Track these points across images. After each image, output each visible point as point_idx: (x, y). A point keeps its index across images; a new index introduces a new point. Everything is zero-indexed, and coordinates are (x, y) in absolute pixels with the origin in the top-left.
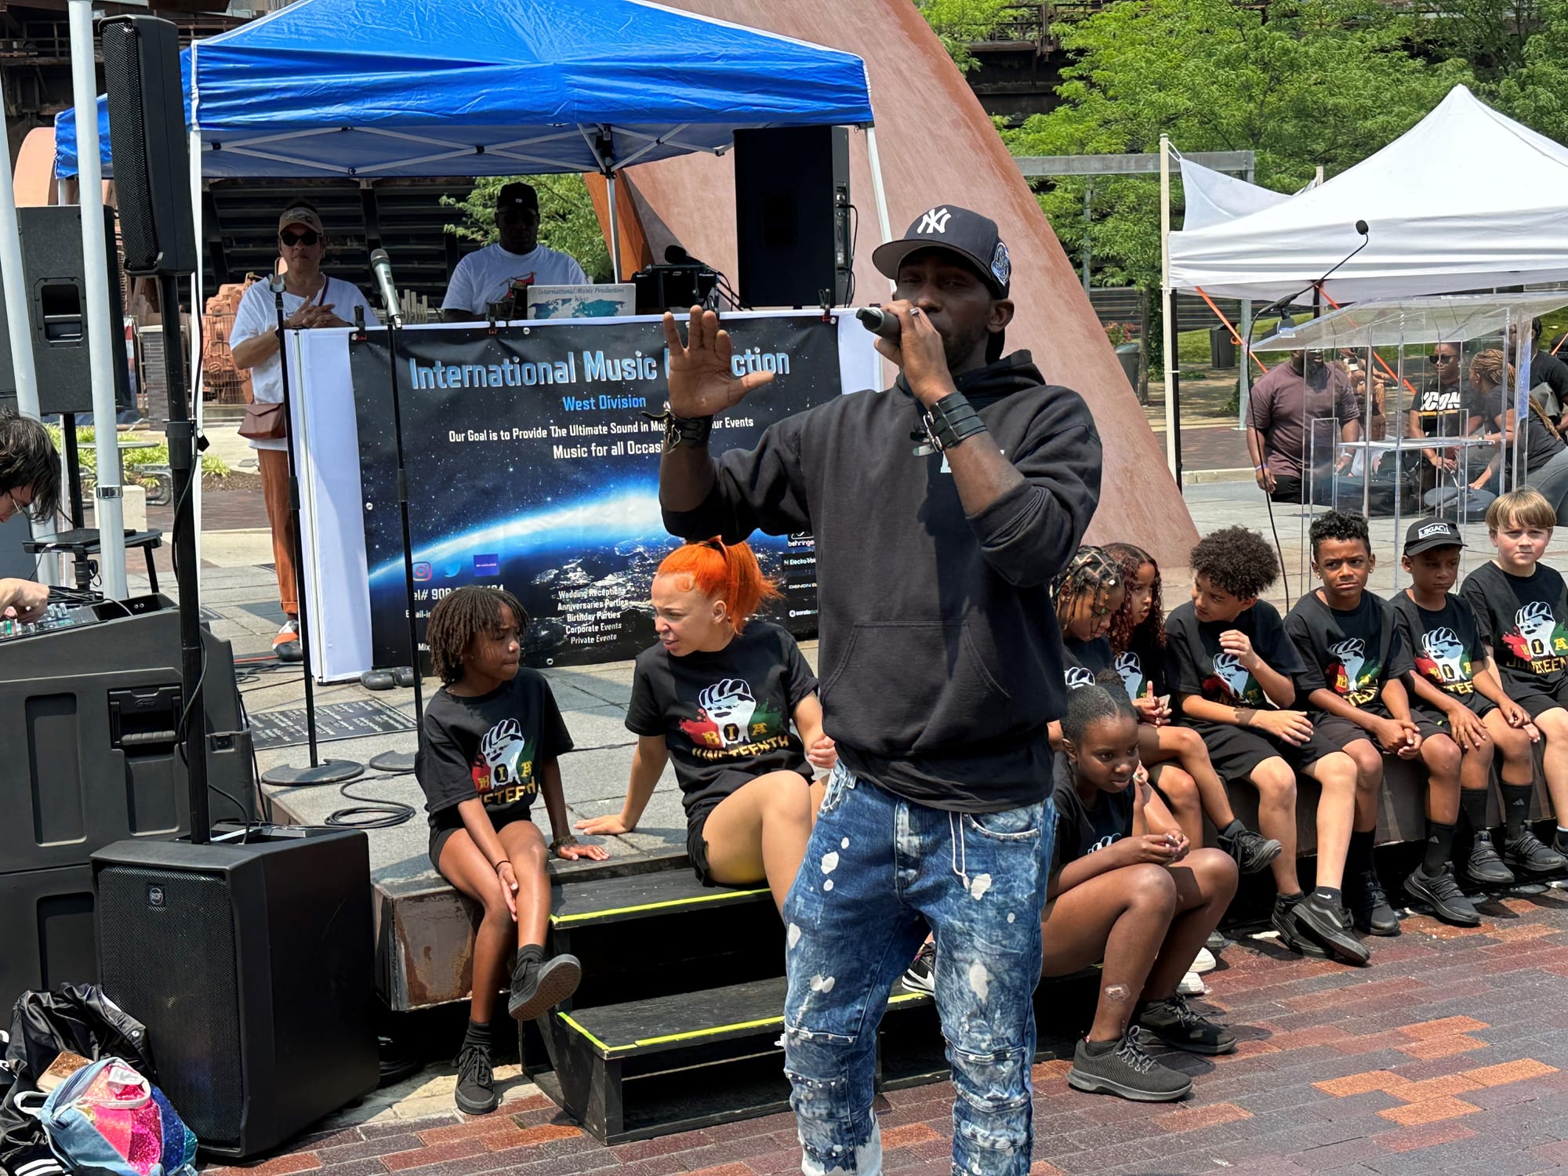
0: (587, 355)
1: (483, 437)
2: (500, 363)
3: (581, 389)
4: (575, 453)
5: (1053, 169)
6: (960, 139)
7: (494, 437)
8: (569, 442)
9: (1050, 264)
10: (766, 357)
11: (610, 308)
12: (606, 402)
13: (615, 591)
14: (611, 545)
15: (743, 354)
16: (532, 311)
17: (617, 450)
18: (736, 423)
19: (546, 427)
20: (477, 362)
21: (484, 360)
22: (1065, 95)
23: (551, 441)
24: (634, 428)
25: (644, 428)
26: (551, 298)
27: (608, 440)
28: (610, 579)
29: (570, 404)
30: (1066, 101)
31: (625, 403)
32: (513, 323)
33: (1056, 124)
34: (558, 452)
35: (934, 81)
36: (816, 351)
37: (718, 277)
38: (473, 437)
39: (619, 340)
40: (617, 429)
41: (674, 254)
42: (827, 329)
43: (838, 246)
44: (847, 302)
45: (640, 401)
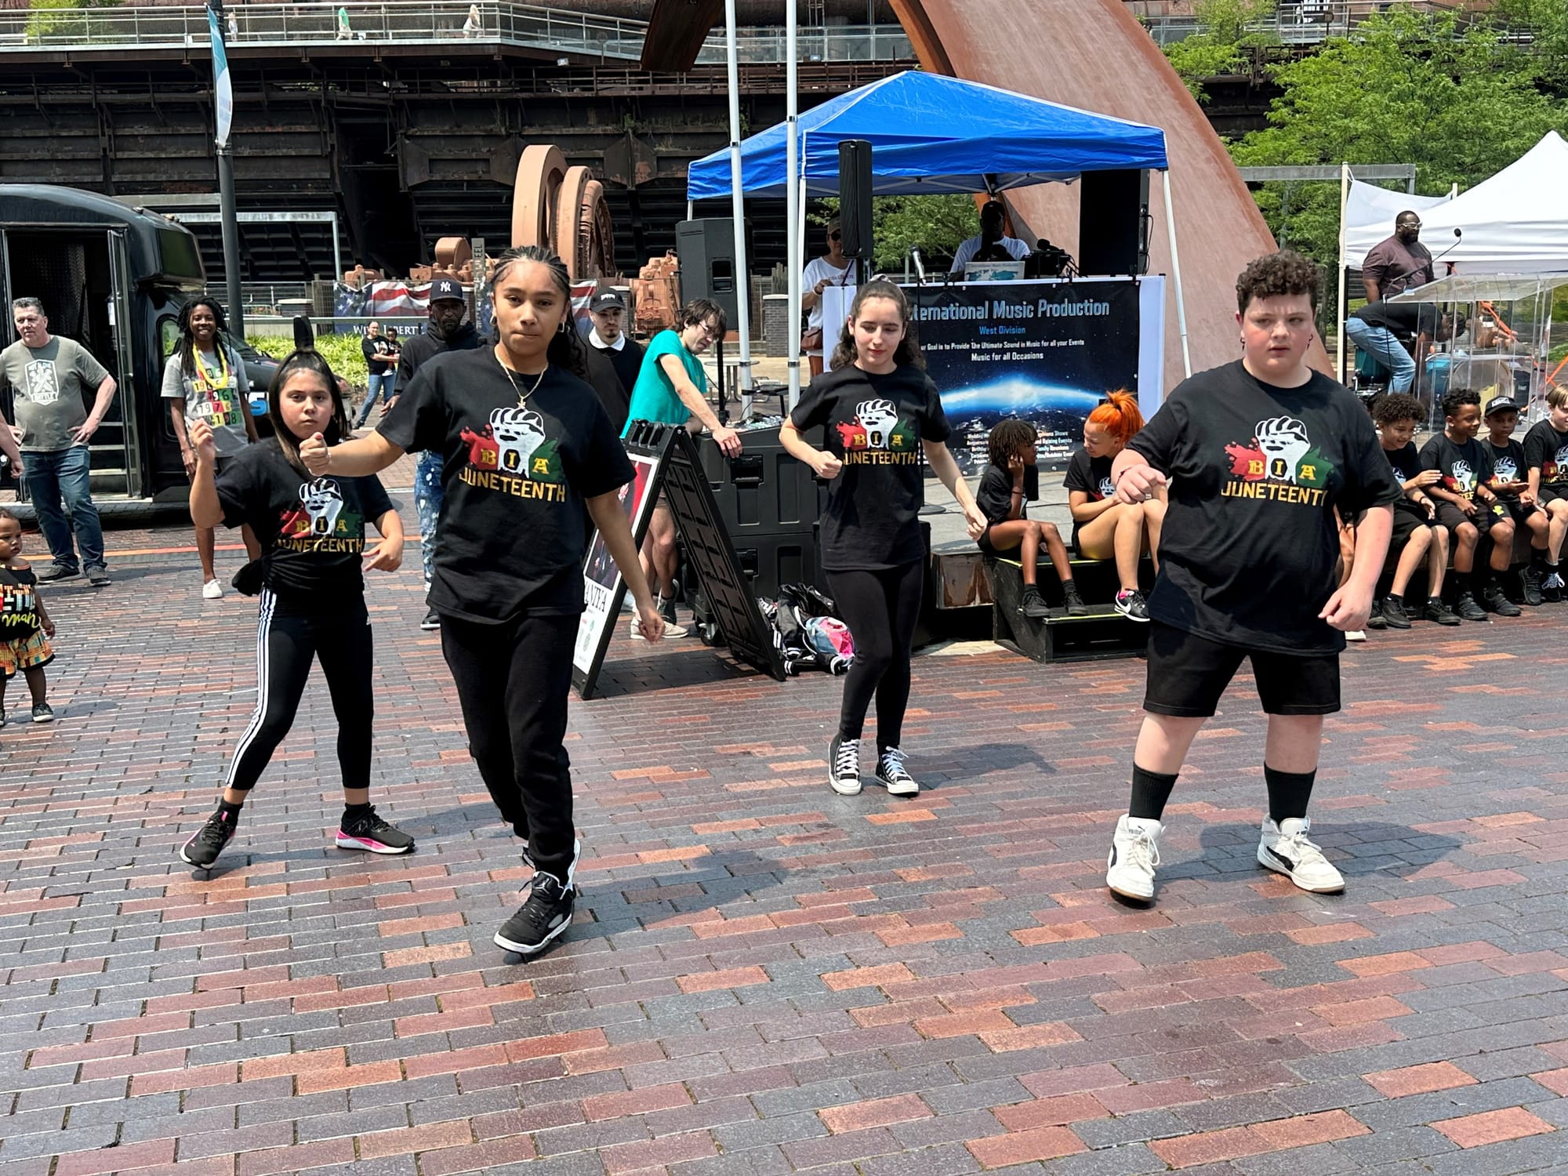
0: (996, 303)
1: (935, 348)
2: (948, 306)
3: (991, 322)
4: (986, 358)
5: (1262, 175)
6: (1210, 170)
7: (941, 347)
8: (980, 352)
10: (1096, 305)
11: (1010, 276)
12: (1003, 330)
15: (1083, 302)
16: (967, 277)
17: (1006, 357)
18: (1075, 343)
19: (969, 343)
20: (935, 305)
21: (938, 304)
22: (1273, 119)
23: (971, 351)
24: (1017, 345)
25: (1023, 345)
26: (977, 269)
27: (1003, 351)
29: (983, 330)
30: (1274, 124)
31: (1013, 331)
32: (957, 284)
33: (1264, 141)
34: (974, 357)
35: (1195, 133)
36: (1126, 301)
37: (1069, 258)
38: (930, 347)
39: (1015, 295)
40: (1007, 345)
41: (1044, 244)
42: (1134, 288)
43: (1141, 239)
44: (1144, 272)
45: (1022, 331)
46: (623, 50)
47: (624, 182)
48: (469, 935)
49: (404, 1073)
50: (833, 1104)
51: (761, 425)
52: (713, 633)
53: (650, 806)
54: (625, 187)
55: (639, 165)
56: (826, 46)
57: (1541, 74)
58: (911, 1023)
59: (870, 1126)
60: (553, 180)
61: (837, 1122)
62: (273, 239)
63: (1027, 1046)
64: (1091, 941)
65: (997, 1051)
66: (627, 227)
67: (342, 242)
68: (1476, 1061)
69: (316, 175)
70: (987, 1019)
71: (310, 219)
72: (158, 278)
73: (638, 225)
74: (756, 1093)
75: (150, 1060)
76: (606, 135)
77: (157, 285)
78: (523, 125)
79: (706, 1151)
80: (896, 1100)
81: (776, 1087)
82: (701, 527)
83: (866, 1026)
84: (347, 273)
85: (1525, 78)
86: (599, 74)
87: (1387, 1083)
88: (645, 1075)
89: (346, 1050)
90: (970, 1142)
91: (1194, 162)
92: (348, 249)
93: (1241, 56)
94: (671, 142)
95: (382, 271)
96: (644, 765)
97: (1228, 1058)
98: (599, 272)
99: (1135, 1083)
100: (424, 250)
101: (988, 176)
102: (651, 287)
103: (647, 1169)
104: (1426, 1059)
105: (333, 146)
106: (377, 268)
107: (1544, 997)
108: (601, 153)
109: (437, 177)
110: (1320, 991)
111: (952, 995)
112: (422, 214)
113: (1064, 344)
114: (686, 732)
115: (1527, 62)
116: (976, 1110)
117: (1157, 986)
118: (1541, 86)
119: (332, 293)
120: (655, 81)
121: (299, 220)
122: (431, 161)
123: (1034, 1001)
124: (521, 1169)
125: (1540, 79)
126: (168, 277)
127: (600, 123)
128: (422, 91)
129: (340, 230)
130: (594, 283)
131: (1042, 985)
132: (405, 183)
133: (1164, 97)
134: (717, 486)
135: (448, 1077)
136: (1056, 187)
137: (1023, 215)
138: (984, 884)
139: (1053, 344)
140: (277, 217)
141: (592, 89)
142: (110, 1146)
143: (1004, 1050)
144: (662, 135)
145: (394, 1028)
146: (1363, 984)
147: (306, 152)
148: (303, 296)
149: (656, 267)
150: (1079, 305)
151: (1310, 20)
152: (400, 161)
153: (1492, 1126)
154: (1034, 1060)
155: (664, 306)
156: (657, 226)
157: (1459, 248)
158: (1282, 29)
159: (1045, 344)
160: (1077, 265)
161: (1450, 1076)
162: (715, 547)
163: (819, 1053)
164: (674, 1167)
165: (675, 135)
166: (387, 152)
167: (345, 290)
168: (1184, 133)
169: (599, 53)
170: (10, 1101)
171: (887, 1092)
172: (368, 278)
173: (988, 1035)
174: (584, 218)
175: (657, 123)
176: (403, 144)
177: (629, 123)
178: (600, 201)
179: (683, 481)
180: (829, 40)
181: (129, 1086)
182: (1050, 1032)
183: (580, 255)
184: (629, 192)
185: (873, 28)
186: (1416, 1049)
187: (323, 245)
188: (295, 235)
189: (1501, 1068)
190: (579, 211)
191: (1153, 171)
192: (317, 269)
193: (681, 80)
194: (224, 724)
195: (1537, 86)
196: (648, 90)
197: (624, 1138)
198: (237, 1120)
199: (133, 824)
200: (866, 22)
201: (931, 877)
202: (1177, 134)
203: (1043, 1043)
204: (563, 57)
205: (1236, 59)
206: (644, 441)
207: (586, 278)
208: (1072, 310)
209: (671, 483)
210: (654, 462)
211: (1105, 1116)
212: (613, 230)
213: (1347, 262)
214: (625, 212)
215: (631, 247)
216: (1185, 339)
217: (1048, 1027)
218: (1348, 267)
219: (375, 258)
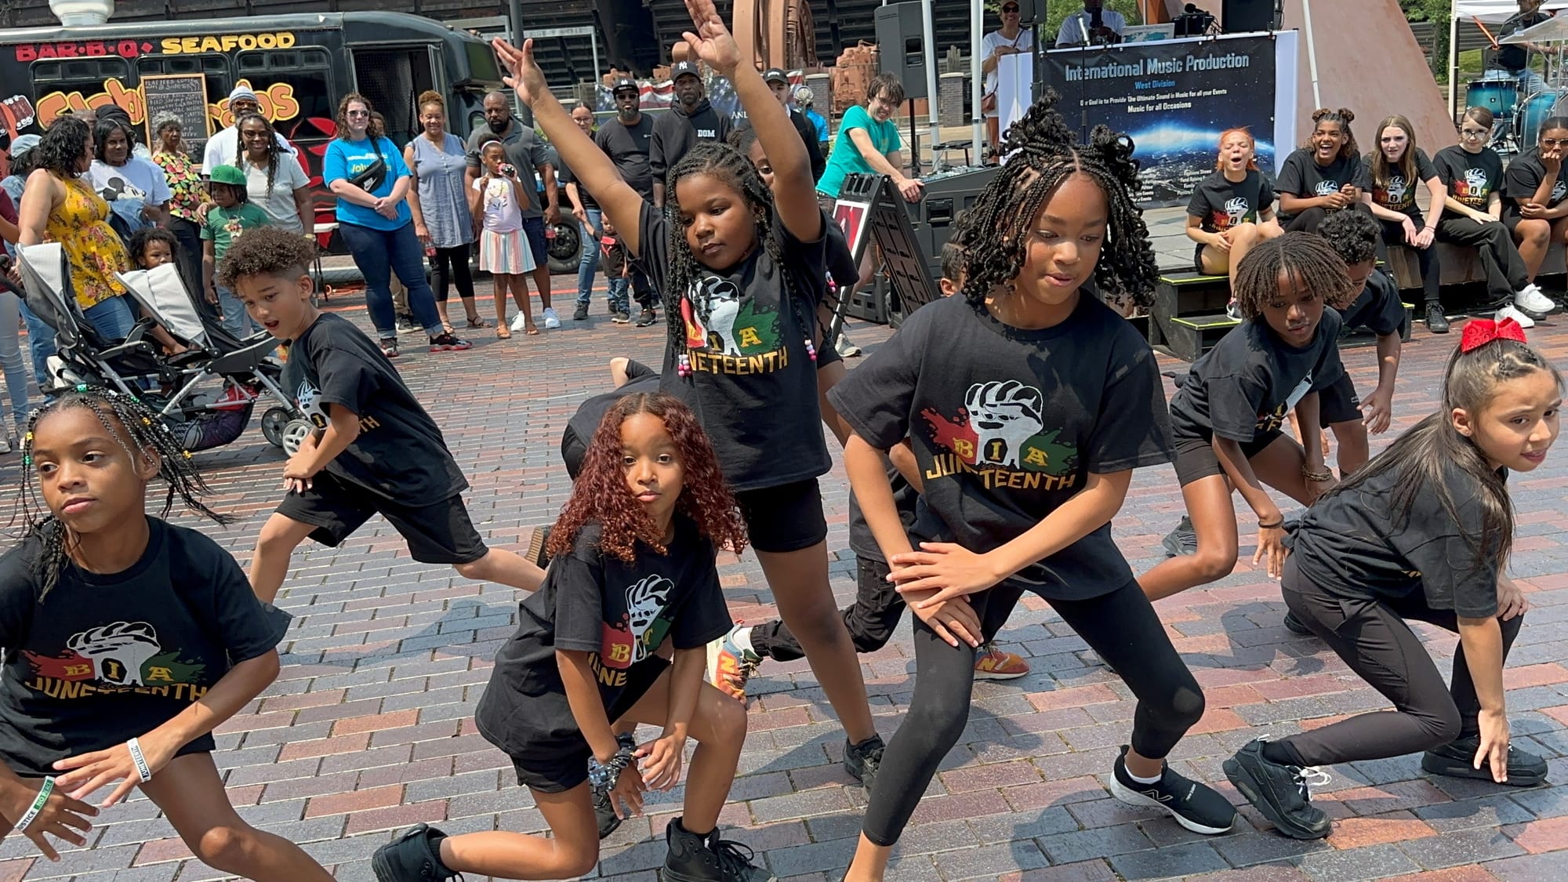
0: (1149, 61)
1: (1095, 103)
2: (1107, 66)
3: (1146, 78)
4: (1141, 109)
7: (1101, 102)
8: (1136, 104)
9: (1386, 5)
10: (1237, 58)
11: (1162, 36)
12: (1156, 84)
13: (1151, 176)
14: (1151, 153)
15: (1225, 56)
16: (1123, 39)
17: (1158, 108)
18: (1219, 92)
19: (1126, 97)
20: (1095, 67)
21: (1099, 65)
23: (1127, 104)
24: (1167, 97)
25: (1173, 96)
26: (1133, 32)
27: (1154, 103)
28: (1148, 170)
29: (1138, 85)
31: (1165, 84)
32: (1115, 46)
34: (1130, 109)
36: (1264, 54)
37: (1213, 18)
38: (1092, 103)
39: (1165, 52)
40: (1159, 97)
41: (1190, 8)
42: (1271, 41)
44: (1279, 28)
45: (1172, 83)
48: (743, 569)
51: (950, 174)
59: (1068, 706)
61: (1042, 703)
64: (1244, 574)
66: (826, 24)
67: (599, 50)
71: (574, 34)
72: (468, 82)
73: (834, 21)
77: (467, 88)
82: (904, 259)
84: (605, 76)
92: (604, 57)
98: (803, 63)
99: (1286, 678)
100: (663, 55)
102: (846, 73)
104: (1536, 661)
106: (627, 70)
112: (661, 24)
113: (1210, 93)
119: (594, 93)
121: (566, 34)
123: (1198, 618)
126: (475, 81)
129: (598, 41)
130: (800, 73)
131: (1204, 607)
134: (916, 226)
138: (1152, 532)
139: (1199, 94)
148: (572, 97)
149: (850, 56)
150: (1222, 59)
155: (858, 89)
156: (849, 21)
159: (1193, 94)
160: (1221, 24)
162: (915, 274)
167: (603, 90)
170: (424, 683)
171: (1079, 682)
174: (790, 18)
178: (803, 2)
179: (889, 222)
182: (1213, 641)
183: (788, 49)
187: (584, 55)
188: (563, 48)
190: (786, 13)
192: (582, 74)
194: (545, 421)
199: (488, 492)
203: (1207, 649)
206: (857, 190)
207: (793, 68)
208: (1216, 63)
209: (878, 223)
210: (865, 206)
211: (1263, 703)
212: (815, 27)
213: (1459, 15)
214: (824, 11)
215: (829, 41)
216: (1315, 85)
217: (1211, 637)
218: (1458, 19)
219: (626, 63)
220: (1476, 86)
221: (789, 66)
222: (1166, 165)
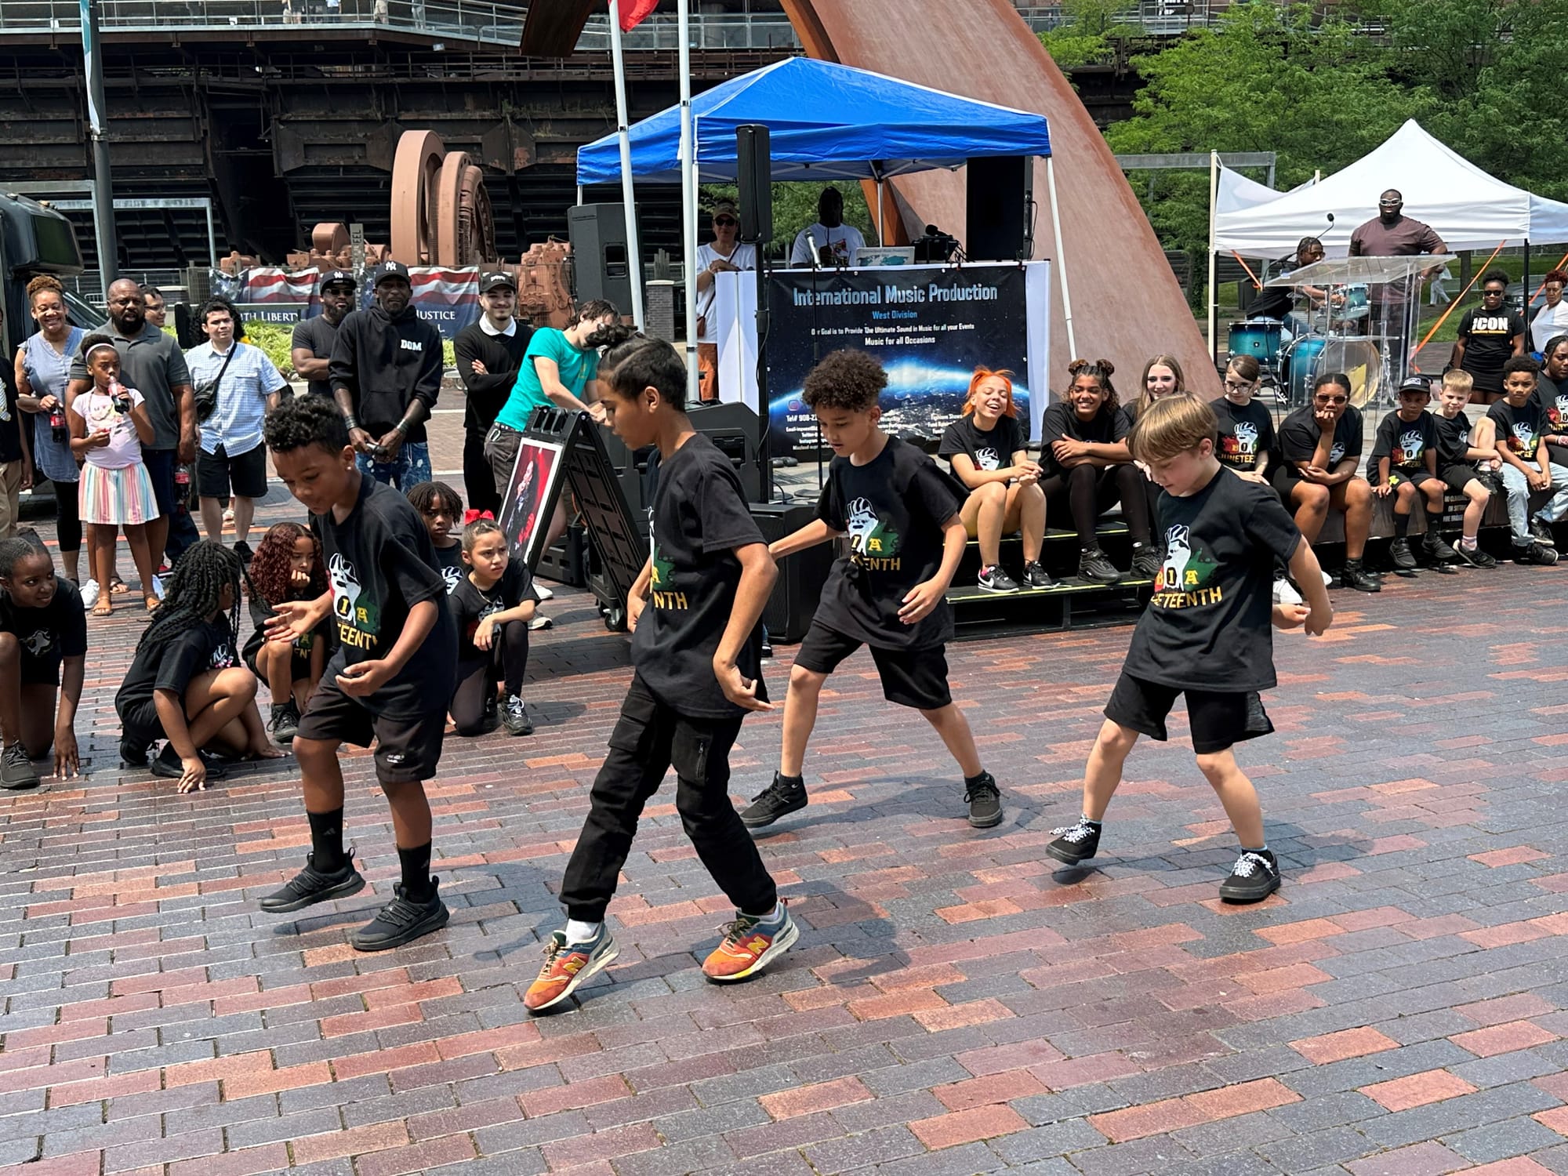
0: (888, 288)
1: (829, 332)
2: (840, 291)
3: (884, 307)
4: (881, 342)
6: (1089, 158)
7: (835, 332)
8: (874, 336)
9: (1143, 235)
10: (985, 289)
11: (900, 261)
12: (895, 314)
14: (893, 394)
15: (971, 287)
17: (900, 341)
18: (966, 327)
19: (862, 328)
20: (827, 291)
21: (832, 289)
23: (864, 335)
24: (909, 330)
25: (915, 329)
26: (869, 255)
27: (895, 336)
28: (892, 412)
29: (876, 315)
31: (906, 315)
34: (868, 342)
35: (1073, 120)
36: (1013, 285)
37: (957, 243)
38: (824, 332)
39: (904, 279)
40: (901, 330)
41: (932, 229)
42: (1020, 273)
43: (1026, 225)
44: (1029, 258)
45: (914, 315)
46: (500, 36)
47: (503, 168)
49: (333, 1074)
50: (774, 1089)
52: (618, 618)
53: (566, 794)
54: (503, 172)
55: (517, 150)
56: (703, 33)
57: (1392, 65)
58: (845, 1005)
59: (812, 1111)
60: (432, 164)
61: (779, 1108)
62: (145, 226)
63: (961, 1025)
64: (1015, 917)
65: (932, 1030)
66: (508, 213)
67: (216, 228)
68: (1396, 1025)
69: (189, 161)
70: (919, 999)
71: (183, 206)
73: (518, 210)
74: (696, 1082)
75: (68, 1069)
76: (483, 121)
78: (399, 110)
79: (650, 1143)
80: (835, 1084)
81: (715, 1075)
82: (606, 513)
83: (801, 1010)
84: (223, 259)
85: (1378, 68)
86: (475, 60)
87: (1314, 1050)
88: (582, 1068)
89: (272, 1052)
90: (912, 1124)
91: (1072, 150)
92: (223, 235)
93: (1107, 46)
94: (549, 128)
95: (258, 257)
96: (558, 752)
97: (1157, 1030)
98: (480, 258)
99: (1070, 1058)
100: (300, 236)
101: (874, 162)
102: (533, 273)
103: (591, 1164)
105: (205, 132)
106: (252, 254)
107: (1455, 960)
108: (479, 139)
109: (312, 162)
110: (1240, 959)
111: (883, 976)
112: (299, 199)
113: (955, 328)
114: (597, 718)
115: (1379, 53)
116: (916, 1091)
117: (1082, 960)
118: (1393, 76)
119: (207, 280)
120: (533, 67)
121: (173, 206)
122: (306, 146)
123: (964, 979)
124: (462, 1169)
125: (1391, 69)
126: (44, 264)
127: (477, 108)
128: (296, 77)
129: (214, 216)
130: (475, 269)
131: (971, 962)
132: (280, 169)
133: (1043, 86)
134: (620, 472)
135: (379, 1077)
136: (942, 174)
137: (909, 200)
138: (907, 863)
139: (943, 328)
140: (150, 204)
141: (468, 75)
142: (32, 1161)
143: (938, 1029)
144: (541, 120)
145: (320, 1027)
146: (1282, 952)
147: (178, 137)
148: (178, 283)
149: (538, 252)
150: (968, 290)
151: (1171, 11)
152: (274, 147)
153: (1417, 1089)
154: (971, 1038)
156: (537, 211)
157: (1331, 233)
158: (1145, 20)
159: (936, 328)
160: (965, 250)
161: (1374, 1041)
162: (620, 532)
163: (756, 1039)
164: (618, 1161)
165: (554, 120)
166: (261, 138)
167: (220, 277)
168: (1063, 121)
169: (475, 38)
171: (825, 1075)
172: (244, 264)
173: (922, 1014)
174: (464, 204)
175: (535, 108)
176: (277, 130)
177: (507, 108)
178: (480, 186)
179: (588, 468)
180: (706, 27)
181: (48, 1097)
182: (983, 1010)
183: (460, 241)
184: (509, 177)
185: (749, 16)
186: (1337, 1015)
187: (197, 232)
188: (168, 221)
189: (1421, 1031)
190: (459, 196)
191: (1037, 158)
192: (192, 255)
193: (559, 65)
195: (1389, 76)
196: (525, 76)
197: (565, 1134)
198: (163, 1128)
200: (741, 10)
201: (853, 858)
202: (1056, 122)
203: (977, 1021)
204: (439, 43)
205: (1103, 50)
206: (547, 427)
207: (467, 264)
208: (961, 294)
209: (574, 469)
210: (558, 449)
211: (1044, 1092)
212: (494, 216)
213: (1217, 248)
214: (505, 198)
215: (512, 233)
216: (1069, 323)
217: (980, 1004)
218: (1217, 253)
219: (250, 244)
220: (1238, 329)
221: (462, 259)
222: (912, 408)
